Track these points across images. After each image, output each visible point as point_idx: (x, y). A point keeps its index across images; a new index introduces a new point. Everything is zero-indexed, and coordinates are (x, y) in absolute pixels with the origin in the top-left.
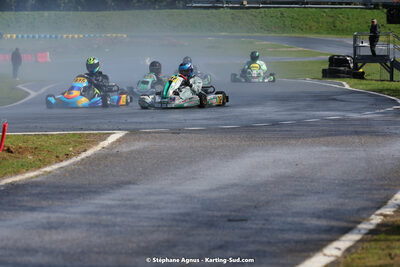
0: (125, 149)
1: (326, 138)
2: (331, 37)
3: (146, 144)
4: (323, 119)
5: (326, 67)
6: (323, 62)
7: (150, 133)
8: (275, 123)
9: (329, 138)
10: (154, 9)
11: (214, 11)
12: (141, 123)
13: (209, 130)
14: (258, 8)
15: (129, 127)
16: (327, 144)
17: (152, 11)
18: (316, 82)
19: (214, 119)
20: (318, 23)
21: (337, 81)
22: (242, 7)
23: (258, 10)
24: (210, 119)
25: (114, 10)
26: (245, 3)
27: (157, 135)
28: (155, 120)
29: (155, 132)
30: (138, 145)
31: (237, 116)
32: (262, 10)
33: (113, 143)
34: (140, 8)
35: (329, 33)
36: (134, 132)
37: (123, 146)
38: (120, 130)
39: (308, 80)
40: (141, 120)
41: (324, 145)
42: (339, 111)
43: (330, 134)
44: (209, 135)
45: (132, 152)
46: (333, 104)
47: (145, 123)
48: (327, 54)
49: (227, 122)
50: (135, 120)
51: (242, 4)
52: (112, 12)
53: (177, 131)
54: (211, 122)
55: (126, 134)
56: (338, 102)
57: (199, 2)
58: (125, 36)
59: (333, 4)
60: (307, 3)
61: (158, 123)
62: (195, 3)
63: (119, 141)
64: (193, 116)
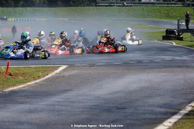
0: (66, 74)
2: (166, 20)
3: (77, 72)
4: (163, 60)
5: (164, 34)
6: (163, 32)
7: (79, 66)
8: (140, 62)
9: (166, 69)
10: (81, 6)
12: (74, 61)
13: (108, 65)
14: (132, 6)
16: (165, 72)
17: (80, 7)
18: (159, 42)
19: (110, 59)
20: (161, 13)
21: (170, 41)
22: (124, 6)
25: (62, 7)
26: (125, 3)
27: (82, 67)
28: (81, 60)
30: (73, 72)
31: (121, 58)
32: (133, 7)
33: (61, 71)
34: (74, 6)
35: (166, 18)
36: (71, 66)
37: (66, 72)
38: (64, 65)
39: (156, 41)
40: (75, 60)
41: (163, 72)
42: (170, 56)
43: (166, 67)
44: (108, 67)
45: (70, 75)
46: (168, 53)
47: (76, 61)
48: (164, 29)
49: (116, 61)
50: (72, 60)
51: (124, 4)
52: (61, 8)
53: (92, 65)
54: (108, 61)
55: (68, 67)
56: (170, 52)
57: (103, 3)
58: (67, 19)
59: (168, 4)
60: (155, 4)
61: (83, 61)
62: (101, 3)
63: (64, 70)
64: (100, 58)
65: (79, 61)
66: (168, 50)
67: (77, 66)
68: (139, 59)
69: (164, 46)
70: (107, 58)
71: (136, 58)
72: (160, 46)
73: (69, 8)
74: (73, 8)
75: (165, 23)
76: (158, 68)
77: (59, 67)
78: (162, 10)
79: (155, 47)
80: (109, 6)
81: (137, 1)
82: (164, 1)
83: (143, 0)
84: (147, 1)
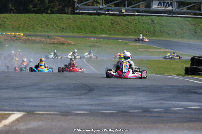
0: (22, 127)
1: (189, 124)
2: (192, 41)
3: (40, 124)
4: (185, 108)
5: (189, 65)
6: (186, 61)
7: (43, 114)
8: (146, 111)
9: (191, 124)
10: (47, 13)
11: (97, 16)
12: (35, 106)
13: (93, 114)
14: (135, 15)
15: (27, 109)
16: (190, 129)
17: (44, 14)
18: (179, 78)
19: (96, 105)
20: (183, 29)
21: (197, 77)
22: (121, 14)
23: (133, 17)
24: (92, 105)
25: (14, 13)
26: (123, 10)
27: (49, 116)
28: (47, 104)
29: (47, 114)
30: (34, 124)
31: (115, 103)
32: (137, 17)
33: (13, 122)
34: (36, 12)
35: (191, 38)
36: (30, 114)
37: (22, 124)
38: (18, 111)
39: (173, 76)
40: (36, 104)
41: (187, 130)
42: (199, 102)
43: (191, 120)
44: (92, 118)
45: (28, 130)
46: (194, 96)
47: (39, 106)
48: (188, 55)
49: (107, 108)
50: (31, 104)
51: (121, 11)
52: (12, 14)
53: (65, 114)
54: (93, 108)
55: (24, 115)
56: (198, 95)
57: (85, 9)
58: (22, 34)
59: (195, 14)
60: (175, 13)
61: (50, 106)
62: (82, 9)
63: (18, 120)
64: (78, 102)
65: (42, 106)
66: (195, 93)
67: (40, 114)
68: (146, 105)
69: (187, 84)
70: (91, 103)
71: (140, 105)
72: (181, 84)
73: (27, 15)
74: (33, 15)
75: (190, 46)
76: (178, 122)
77: (10, 115)
78: (186, 24)
79: (172, 86)
80: (95, 14)
81: (142, 7)
82: (189, 8)
83: (155, 6)
84: (162, 8)
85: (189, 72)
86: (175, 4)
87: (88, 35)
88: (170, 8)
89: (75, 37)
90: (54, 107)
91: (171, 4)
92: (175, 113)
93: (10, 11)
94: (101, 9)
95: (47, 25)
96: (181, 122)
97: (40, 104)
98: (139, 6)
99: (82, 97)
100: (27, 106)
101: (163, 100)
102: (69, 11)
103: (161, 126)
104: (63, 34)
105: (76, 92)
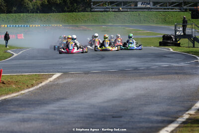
0: (61, 82)
1: (161, 76)
2: (163, 26)
3: (72, 79)
4: (160, 66)
5: (161, 40)
6: (159, 38)
7: (74, 74)
8: (136, 69)
9: (163, 76)
10: (76, 12)
12: (69, 69)
13: (103, 72)
14: (127, 11)
15: (63, 71)
16: (162, 79)
17: (74, 13)
18: (156, 48)
19: (107, 67)
20: (157, 18)
21: (167, 47)
22: (119, 11)
25: (56, 12)
26: (121, 9)
27: (77, 75)
28: (76, 67)
30: (68, 80)
31: (117, 65)
32: (129, 12)
33: (55, 79)
34: (69, 12)
35: (163, 24)
36: (65, 73)
37: (61, 80)
38: (58, 72)
39: (152, 47)
40: (69, 67)
42: (168, 62)
44: (103, 75)
45: (64, 83)
46: (164, 59)
47: (71, 69)
48: (161, 34)
49: (112, 68)
50: (66, 67)
51: (119, 9)
52: (55, 14)
53: (87, 73)
54: (104, 68)
55: (62, 74)
56: (167, 58)
57: (97, 9)
58: (61, 25)
59: (165, 9)
60: (152, 9)
61: (78, 69)
63: (58, 78)
64: (95, 65)
65: (73, 69)
66: (165, 57)
67: (72, 74)
68: (136, 65)
70: (103, 65)
71: (132, 65)
73: (64, 14)
74: (67, 13)
75: (162, 29)
76: (155, 75)
77: (53, 75)
78: (159, 15)
79: (152, 53)
80: (105, 11)
81: (133, 6)
82: (161, 6)
83: (139, 5)
84: (143, 6)
85: (162, 44)
86: (151, 3)
87: (101, 24)
88: (149, 6)
89: (93, 26)
90: (80, 69)
91: (149, 4)
92: (153, 69)
93: (54, 12)
94: (107, 8)
95: (76, 19)
96: (157, 75)
97: (72, 67)
98: (130, 5)
99: (97, 62)
100: (64, 69)
101: (147, 62)
102: (89, 10)
103: (145, 78)
104: (86, 24)
105: (94, 59)
